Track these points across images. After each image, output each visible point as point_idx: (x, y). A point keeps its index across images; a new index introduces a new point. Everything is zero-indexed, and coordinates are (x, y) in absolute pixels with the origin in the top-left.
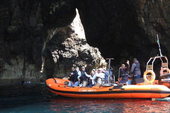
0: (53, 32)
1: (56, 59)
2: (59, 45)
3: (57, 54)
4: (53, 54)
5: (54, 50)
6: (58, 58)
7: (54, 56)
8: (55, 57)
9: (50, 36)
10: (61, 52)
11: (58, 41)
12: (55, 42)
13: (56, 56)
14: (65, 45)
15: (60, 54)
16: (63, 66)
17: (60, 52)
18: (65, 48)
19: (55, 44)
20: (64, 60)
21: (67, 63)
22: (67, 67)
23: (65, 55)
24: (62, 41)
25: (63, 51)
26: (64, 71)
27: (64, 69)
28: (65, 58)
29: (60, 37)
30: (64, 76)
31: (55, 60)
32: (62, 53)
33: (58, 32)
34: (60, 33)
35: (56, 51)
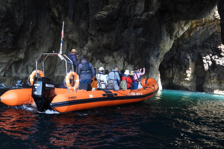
0: (184, 27)
1: (208, 66)
2: (213, 49)
3: (210, 59)
4: (205, 59)
5: (206, 54)
6: (210, 65)
7: (205, 61)
8: (206, 63)
9: (178, 32)
10: (215, 57)
11: (213, 44)
12: (209, 44)
13: (208, 62)
14: (221, 49)
15: (214, 60)
16: (215, 76)
17: (213, 57)
18: (221, 53)
19: (209, 47)
20: (217, 68)
21: (222, 71)
22: (221, 77)
23: (219, 62)
24: (218, 44)
25: (218, 56)
26: (219, 82)
27: (217, 79)
28: (219, 65)
29: (217, 38)
30: (217, 87)
31: (206, 67)
32: (217, 59)
33: (214, 32)
34: (216, 34)
35: (209, 55)
